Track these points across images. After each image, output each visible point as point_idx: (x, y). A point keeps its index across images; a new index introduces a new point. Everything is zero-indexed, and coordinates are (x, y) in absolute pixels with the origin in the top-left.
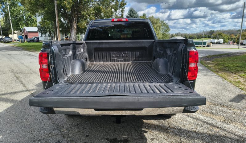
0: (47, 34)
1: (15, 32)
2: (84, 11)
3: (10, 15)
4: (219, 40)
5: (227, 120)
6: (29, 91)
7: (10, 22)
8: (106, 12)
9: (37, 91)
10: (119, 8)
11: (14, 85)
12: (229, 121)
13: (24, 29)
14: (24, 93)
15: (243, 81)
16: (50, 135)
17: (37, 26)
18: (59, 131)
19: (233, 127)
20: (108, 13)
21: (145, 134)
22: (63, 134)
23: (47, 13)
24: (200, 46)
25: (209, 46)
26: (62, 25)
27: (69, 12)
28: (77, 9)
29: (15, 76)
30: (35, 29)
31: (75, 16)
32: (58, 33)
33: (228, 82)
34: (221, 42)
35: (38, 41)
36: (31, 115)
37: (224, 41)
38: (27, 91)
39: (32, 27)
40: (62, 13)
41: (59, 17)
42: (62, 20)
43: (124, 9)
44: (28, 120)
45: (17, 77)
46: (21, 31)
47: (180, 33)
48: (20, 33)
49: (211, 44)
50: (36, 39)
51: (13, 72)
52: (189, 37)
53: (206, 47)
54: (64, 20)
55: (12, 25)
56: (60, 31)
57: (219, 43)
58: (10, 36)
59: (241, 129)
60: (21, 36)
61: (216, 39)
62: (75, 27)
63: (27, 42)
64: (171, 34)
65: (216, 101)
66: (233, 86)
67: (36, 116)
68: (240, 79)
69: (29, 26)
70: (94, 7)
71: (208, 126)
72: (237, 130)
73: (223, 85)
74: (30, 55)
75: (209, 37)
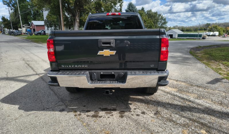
0: (53, 28)
1: (24, 25)
2: (86, 6)
3: (19, 10)
4: (215, 33)
5: (199, 97)
6: (38, 74)
7: (19, 16)
8: (106, 7)
9: (45, 75)
10: (118, 3)
11: (25, 70)
12: (201, 97)
13: (32, 23)
14: (34, 76)
15: (224, 68)
16: (56, 105)
17: (43, 20)
18: (63, 102)
19: (203, 102)
20: (108, 7)
21: (130, 105)
22: (66, 105)
23: (53, 8)
24: (196, 39)
25: (205, 38)
26: (66, 19)
27: (72, 6)
28: (79, 4)
29: (26, 63)
30: (42, 23)
31: (78, 11)
32: (62, 26)
33: (210, 69)
34: (216, 35)
35: (45, 34)
36: (41, 92)
37: (219, 33)
38: (37, 74)
39: (39, 20)
40: (66, 7)
41: (63, 11)
42: (66, 14)
43: (123, 4)
44: (38, 96)
45: (27, 64)
46: (29, 25)
47: (177, 26)
48: (28, 27)
49: (206, 36)
50: (42, 32)
51: (24, 60)
52: (186, 30)
53: (202, 39)
54: (68, 14)
55: (21, 19)
56: (65, 25)
57: (214, 36)
58: (19, 29)
59: (208, 103)
60: (29, 29)
61: (211, 32)
62: (78, 20)
63: (35, 34)
64: (168, 27)
65: (194, 83)
66: (213, 71)
67: (45, 92)
68: (222, 67)
69: (36, 20)
70: (95, 2)
71: (182, 101)
72: (205, 104)
73: (204, 71)
74: (38, 46)
75: (205, 30)
